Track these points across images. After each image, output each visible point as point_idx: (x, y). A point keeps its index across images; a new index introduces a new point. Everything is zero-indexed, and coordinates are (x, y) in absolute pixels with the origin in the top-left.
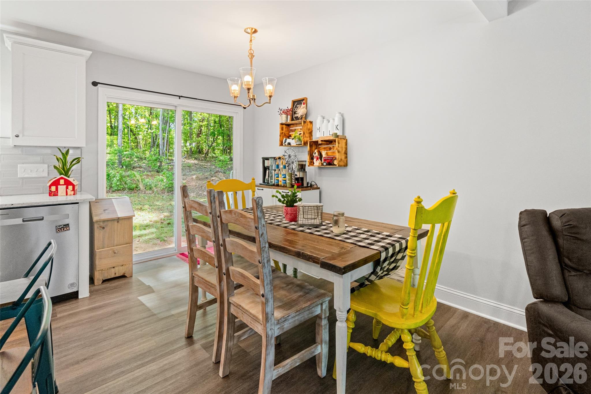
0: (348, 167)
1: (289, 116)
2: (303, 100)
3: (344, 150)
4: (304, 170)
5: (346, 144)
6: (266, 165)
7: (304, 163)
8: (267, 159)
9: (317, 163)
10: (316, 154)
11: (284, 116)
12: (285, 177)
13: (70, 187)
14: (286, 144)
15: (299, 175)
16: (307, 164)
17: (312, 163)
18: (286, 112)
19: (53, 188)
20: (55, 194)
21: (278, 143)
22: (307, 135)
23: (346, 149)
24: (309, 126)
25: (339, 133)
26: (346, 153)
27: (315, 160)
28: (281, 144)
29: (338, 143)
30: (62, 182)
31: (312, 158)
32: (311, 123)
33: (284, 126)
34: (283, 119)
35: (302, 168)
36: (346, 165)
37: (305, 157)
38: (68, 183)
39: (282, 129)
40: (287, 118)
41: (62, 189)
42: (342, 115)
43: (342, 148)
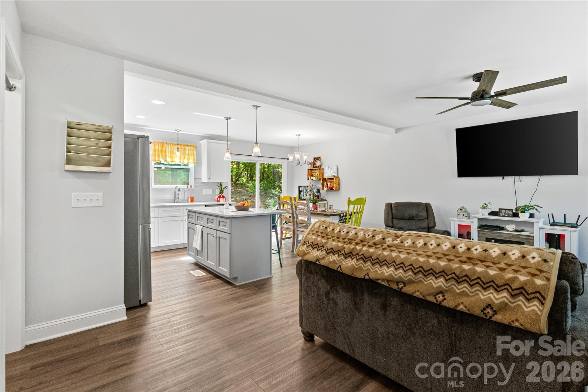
0: (340, 190)
1: (312, 166)
2: (319, 158)
3: (338, 183)
4: (320, 192)
5: (339, 180)
6: (300, 190)
7: (319, 189)
8: (301, 187)
9: (326, 189)
10: (325, 184)
11: (310, 166)
12: (310, 196)
13: (224, 199)
14: (311, 179)
15: (317, 194)
16: (321, 189)
17: (323, 189)
18: (311, 164)
19: (219, 199)
20: (219, 201)
21: (307, 179)
22: (321, 175)
23: (339, 182)
24: (322, 171)
25: (336, 175)
26: (339, 184)
27: (325, 187)
28: (308, 180)
29: (335, 180)
30: (222, 196)
31: (323, 186)
32: (323, 169)
33: (310, 170)
34: (309, 167)
35: (319, 191)
36: (339, 190)
37: (320, 186)
38: (223, 197)
39: (309, 172)
40: (311, 166)
41: (221, 199)
42: (337, 167)
43: (337, 182)
